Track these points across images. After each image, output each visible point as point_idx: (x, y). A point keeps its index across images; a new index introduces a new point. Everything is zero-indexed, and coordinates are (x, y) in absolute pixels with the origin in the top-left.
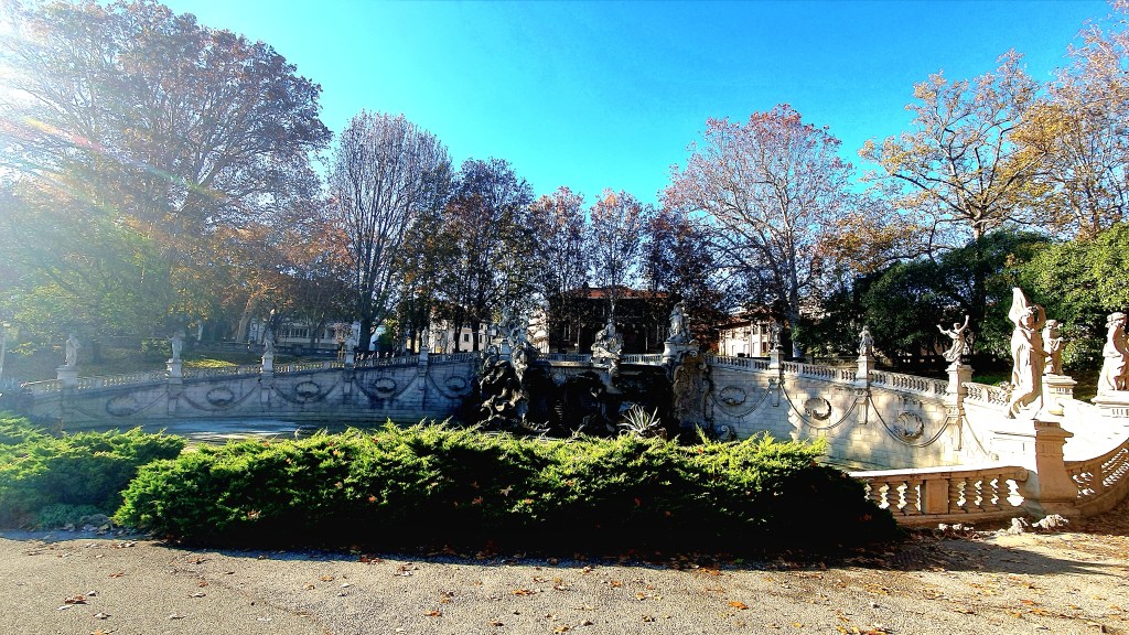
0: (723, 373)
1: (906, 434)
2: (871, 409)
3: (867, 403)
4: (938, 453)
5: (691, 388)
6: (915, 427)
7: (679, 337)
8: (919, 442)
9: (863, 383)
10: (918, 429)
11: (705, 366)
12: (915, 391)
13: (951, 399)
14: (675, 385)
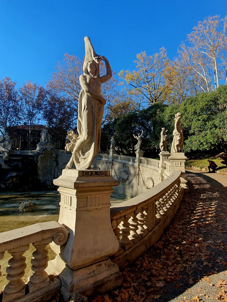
0: (62, 158)
1: (123, 180)
2: (113, 171)
3: (112, 168)
4: (132, 187)
5: (49, 165)
6: (125, 177)
7: (44, 142)
8: (127, 182)
9: (111, 160)
10: (127, 178)
11: (55, 155)
12: (127, 162)
13: (136, 164)
14: (38, 164)
